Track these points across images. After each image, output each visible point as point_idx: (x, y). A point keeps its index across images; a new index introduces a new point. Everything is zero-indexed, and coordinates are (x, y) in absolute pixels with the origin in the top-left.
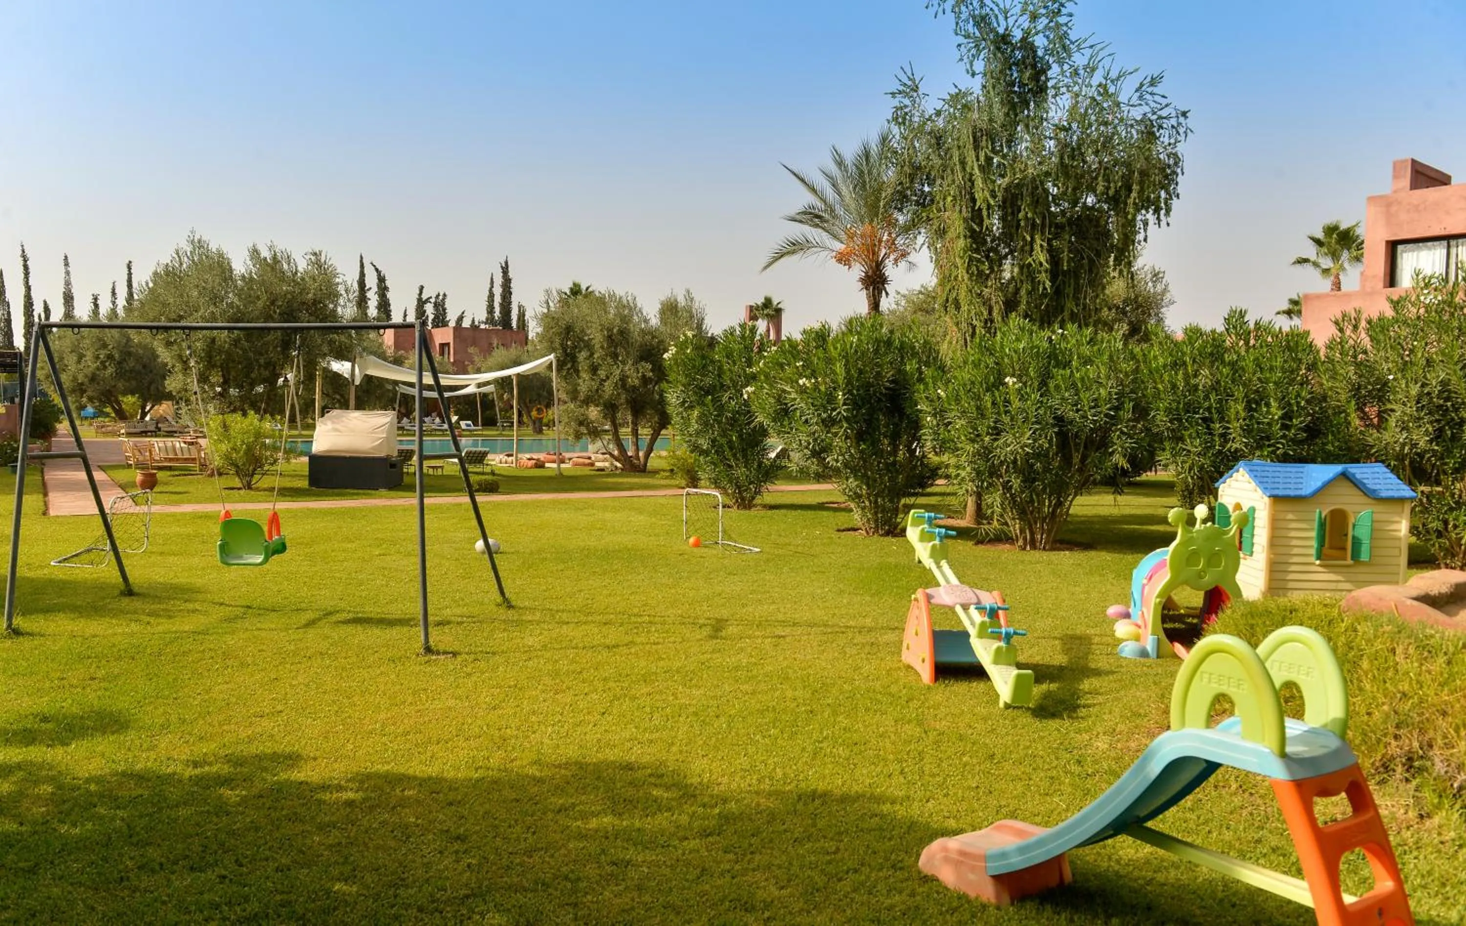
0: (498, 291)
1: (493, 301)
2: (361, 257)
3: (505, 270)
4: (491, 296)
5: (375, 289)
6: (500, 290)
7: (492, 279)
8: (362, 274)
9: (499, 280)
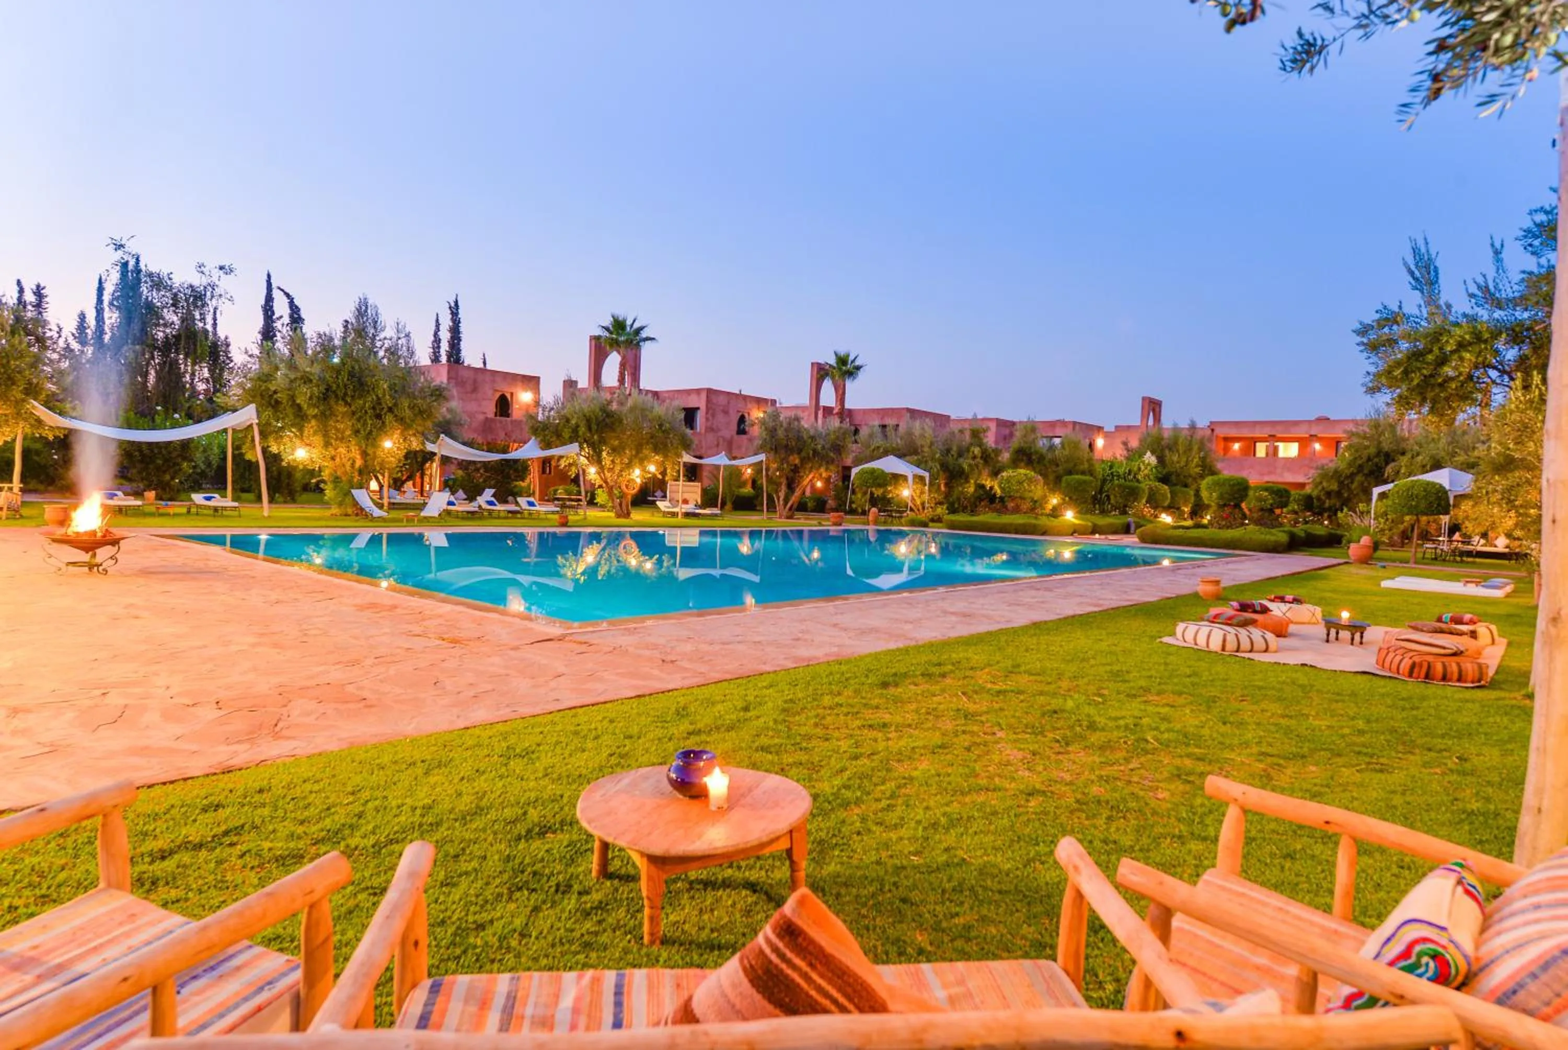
0: (445, 336)
1: (439, 347)
2: (269, 276)
3: (454, 310)
4: (437, 341)
5: (286, 320)
6: (448, 335)
7: (437, 321)
8: (269, 299)
9: (446, 322)
